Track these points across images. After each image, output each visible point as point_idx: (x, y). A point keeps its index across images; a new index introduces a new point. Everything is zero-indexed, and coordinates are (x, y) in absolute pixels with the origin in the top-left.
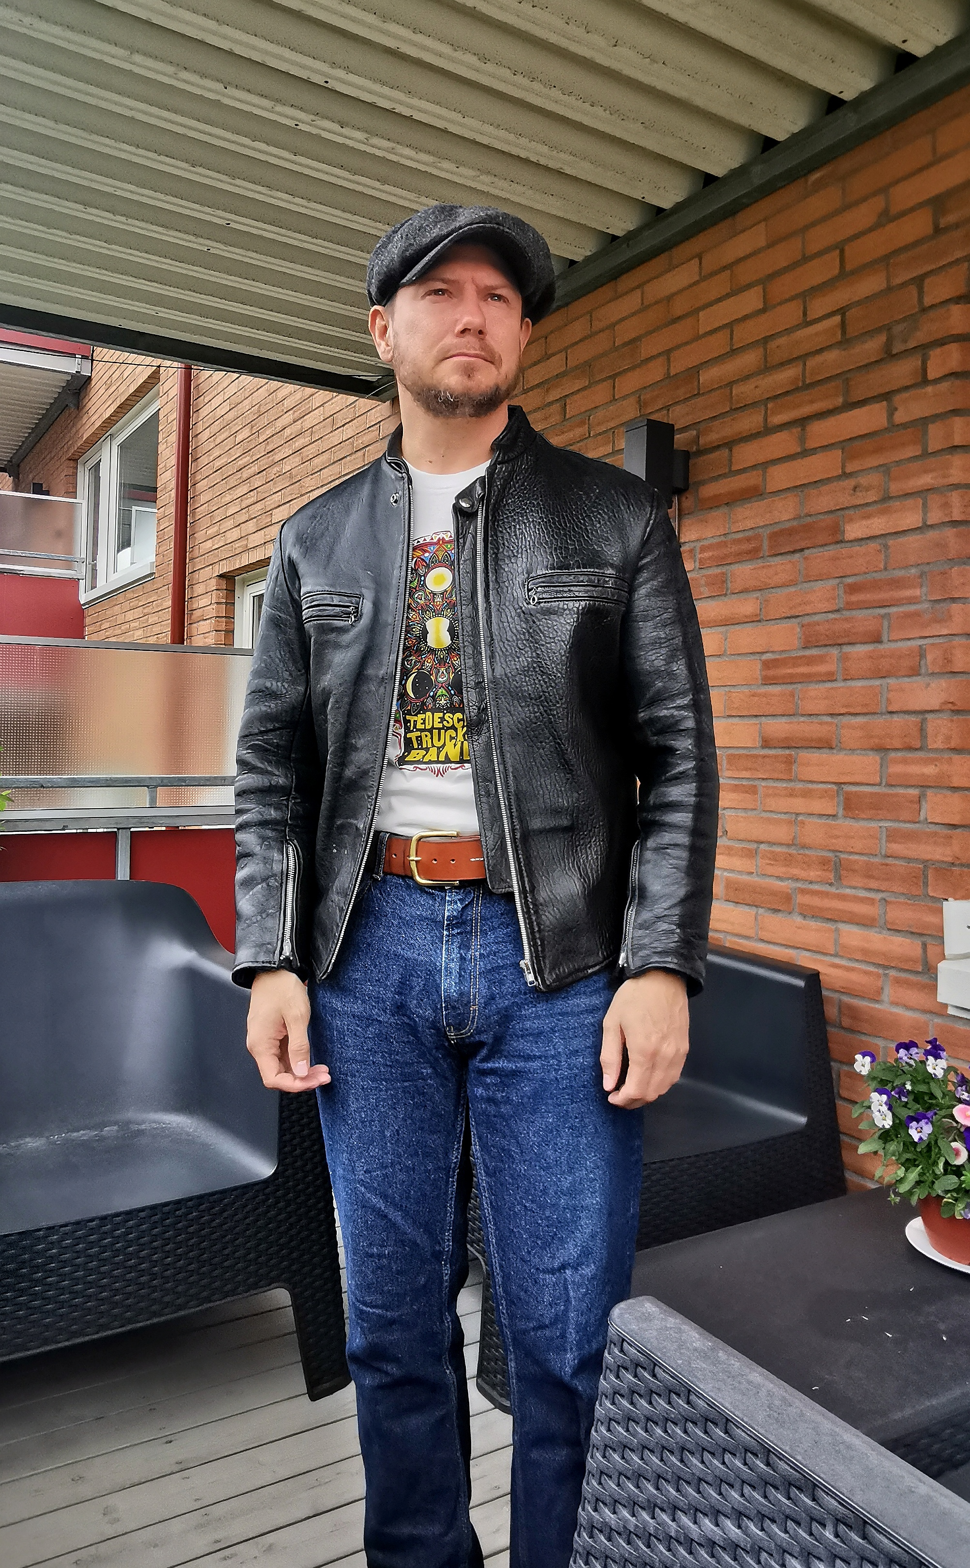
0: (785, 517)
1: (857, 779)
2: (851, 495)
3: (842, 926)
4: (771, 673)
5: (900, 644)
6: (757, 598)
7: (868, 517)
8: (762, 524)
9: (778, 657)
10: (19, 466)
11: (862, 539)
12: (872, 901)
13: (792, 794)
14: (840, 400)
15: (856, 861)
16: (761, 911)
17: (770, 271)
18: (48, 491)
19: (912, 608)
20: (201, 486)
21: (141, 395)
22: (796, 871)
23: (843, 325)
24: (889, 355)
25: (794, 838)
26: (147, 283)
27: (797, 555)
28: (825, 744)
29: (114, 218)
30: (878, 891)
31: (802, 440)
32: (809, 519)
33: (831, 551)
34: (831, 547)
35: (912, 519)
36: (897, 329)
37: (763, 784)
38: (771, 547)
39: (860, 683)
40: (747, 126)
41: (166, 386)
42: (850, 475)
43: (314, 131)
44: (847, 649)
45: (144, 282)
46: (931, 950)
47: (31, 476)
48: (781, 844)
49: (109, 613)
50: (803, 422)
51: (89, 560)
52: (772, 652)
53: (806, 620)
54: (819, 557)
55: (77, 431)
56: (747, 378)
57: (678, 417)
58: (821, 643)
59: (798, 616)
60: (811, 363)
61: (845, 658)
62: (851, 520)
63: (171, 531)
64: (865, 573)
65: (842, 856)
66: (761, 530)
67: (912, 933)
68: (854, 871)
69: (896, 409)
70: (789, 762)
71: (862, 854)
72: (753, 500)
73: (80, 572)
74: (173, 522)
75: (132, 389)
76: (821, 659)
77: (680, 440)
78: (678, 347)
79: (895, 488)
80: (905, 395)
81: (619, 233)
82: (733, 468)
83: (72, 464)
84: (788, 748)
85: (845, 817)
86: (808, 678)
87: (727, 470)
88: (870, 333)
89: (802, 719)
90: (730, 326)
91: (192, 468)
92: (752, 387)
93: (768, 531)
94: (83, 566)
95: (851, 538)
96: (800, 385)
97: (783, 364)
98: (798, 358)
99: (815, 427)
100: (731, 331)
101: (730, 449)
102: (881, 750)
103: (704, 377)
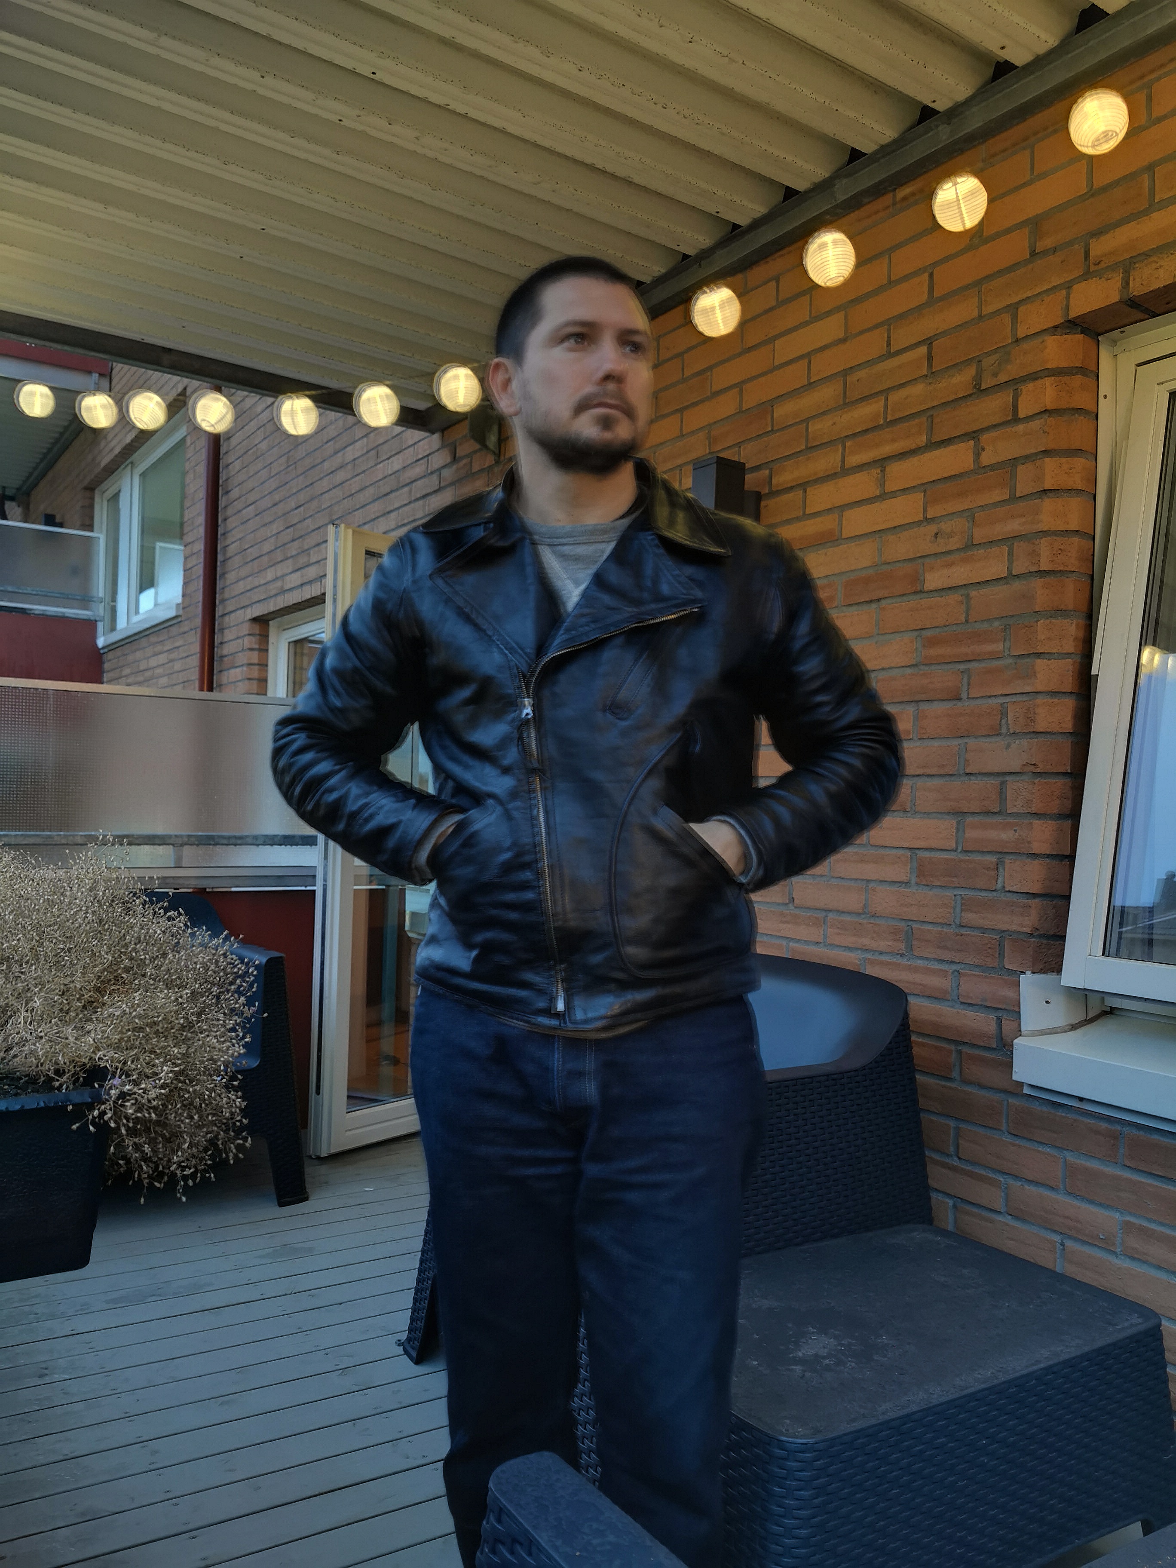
0: (862, 565)
1: (931, 844)
2: (931, 542)
3: (912, 1000)
5: (979, 702)
7: (950, 565)
8: (836, 571)
11: (943, 589)
12: (944, 973)
13: (862, 859)
14: (923, 440)
15: (928, 931)
17: (853, 296)
18: (63, 523)
19: (995, 664)
20: (232, 523)
22: (865, 941)
23: (930, 357)
24: (979, 391)
25: (865, 906)
26: (173, 293)
27: (874, 606)
29: (135, 218)
30: (952, 962)
31: (882, 481)
32: (886, 567)
33: (912, 601)
34: (910, 597)
35: (996, 568)
36: (987, 362)
38: (845, 596)
39: (937, 743)
40: (832, 136)
42: (933, 520)
43: (359, 127)
44: (923, 706)
46: (1007, 1026)
47: (41, 506)
48: (849, 913)
49: (131, 658)
50: (882, 463)
51: (108, 599)
53: (882, 675)
54: (896, 609)
55: (95, 458)
56: (824, 413)
57: (750, 455)
58: (897, 700)
60: (894, 397)
62: (933, 568)
63: (199, 571)
64: (946, 626)
65: (914, 926)
66: (835, 579)
67: (987, 1007)
68: (927, 941)
69: (983, 450)
71: (935, 924)
72: (828, 545)
73: (99, 611)
74: (202, 560)
77: (751, 481)
78: (752, 379)
79: (979, 535)
80: (994, 434)
81: (691, 252)
82: (807, 512)
83: (88, 494)
85: (918, 884)
87: (801, 514)
88: (957, 366)
90: (808, 355)
91: (222, 503)
92: (831, 422)
93: (843, 578)
94: (101, 606)
95: (931, 588)
96: (882, 422)
97: (863, 399)
98: (881, 392)
99: (895, 469)
100: (810, 362)
101: (805, 491)
102: (958, 814)
103: (779, 412)
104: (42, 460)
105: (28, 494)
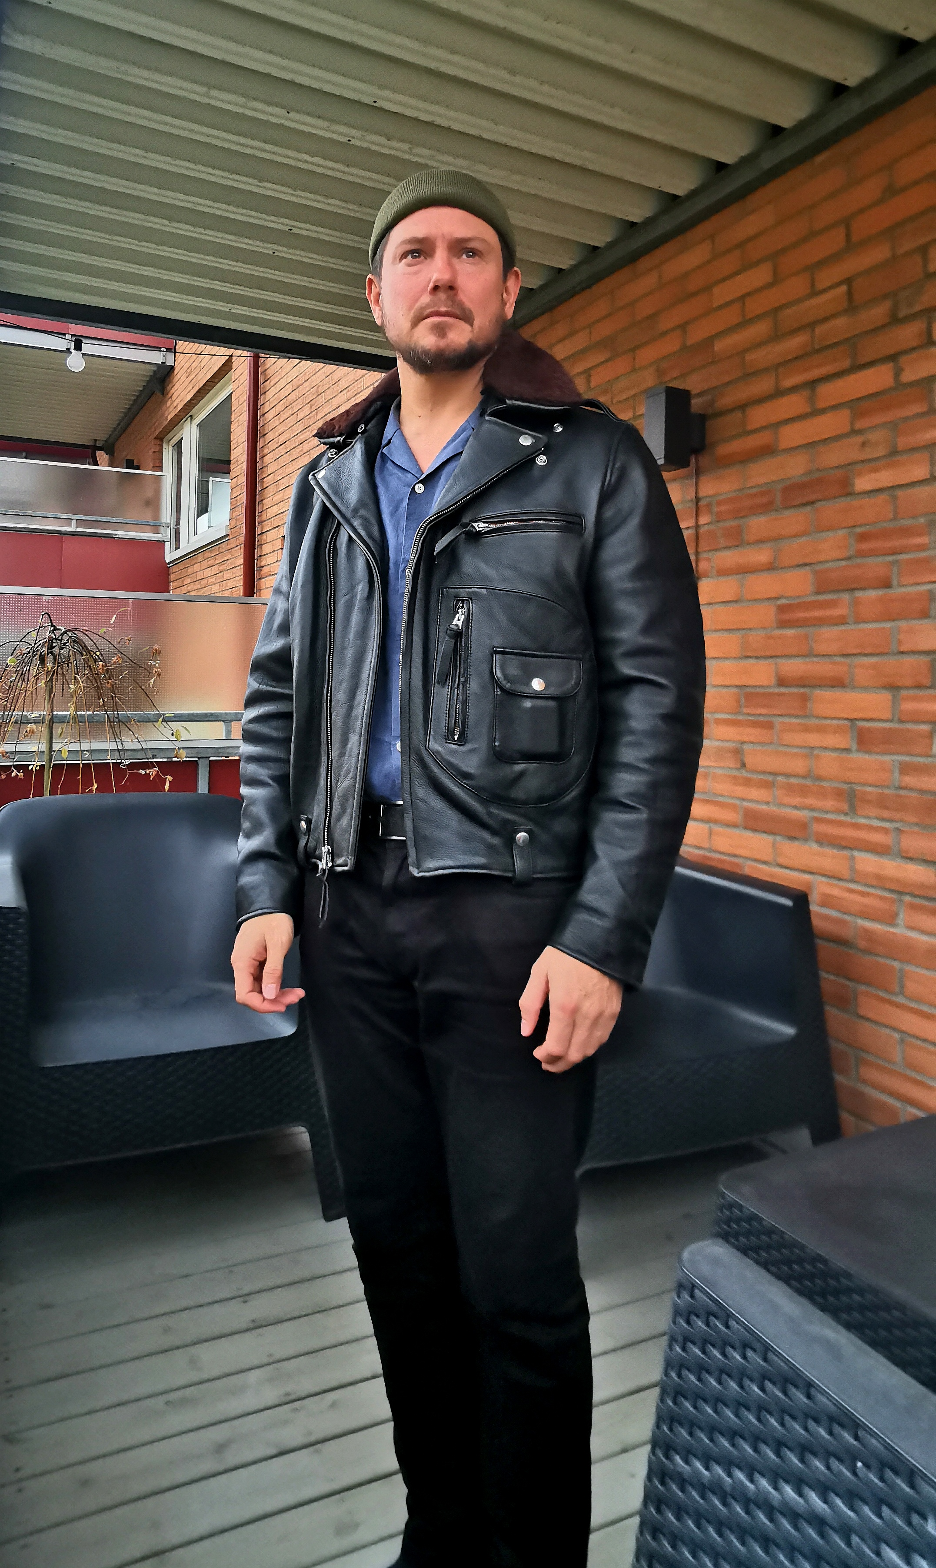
0: (797, 472)
1: (870, 715)
2: (859, 451)
3: (856, 854)
4: (786, 616)
5: (909, 589)
6: (772, 548)
7: (875, 470)
8: (775, 479)
9: (791, 602)
11: (871, 491)
12: (886, 831)
13: (806, 729)
14: (847, 363)
15: (870, 793)
16: (778, 838)
17: (779, 247)
18: (140, 466)
19: (922, 555)
20: (267, 459)
21: (216, 380)
22: (810, 801)
23: (850, 294)
24: (895, 320)
25: (810, 771)
27: (808, 509)
28: (838, 683)
29: (194, 229)
30: (891, 820)
31: (811, 400)
32: (819, 474)
33: (842, 502)
34: (843, 499)
35: (920, 472)
36: (903, 295)
37: (780, 719)
38: (783, 501)
39: (870, 626)
40: (755, 116)
41: (238, 373)
42: (860, 432)
43: (365, 145)
44: (859, 594)
47: (124, 454)
48: (795, 776)
49: (190, 570)
50: (812, 384)
51: (173, 525)
52: (785, 597)
53: (819, 567)
54: (831, 509)
55: (163, 415)
56: (759, 345)
57: (693, 383)
58: (834, 589)
59: (811, 564)
60: (819, 329)
61: (856, 603)
62: (860, 474)
63: (242, 499)
64: (875, 523)
65: (856, 787)
66: (774, 485)
68: (869, 802)
69: (902, 370)
70: (804, 698)
71: (876, 786)
72: (765, 457)
73: (165, 535)
74: (245, 491)
75: (209, 376)
76: (833, 604)
77: (696, 404)
78: (693, 320)
79: (902, 442)
80: (911, 356)
81: (638, 220)
82: (747, 429)
83: (158, 442)
84: (804, 686)
85: (858, 750)
86: (820, 622)
87: (741, 431)
88: (876, 300)
89: (815, 659)
90: (741, 298)
91: (260, 444)
92: (764, 353)
93: (781, 486)
94: (168, 530)
95: (861, 491)
96: (809, 350)
97: (793, 332)
98: (807, 325)
99: (824, 389)
100: (744, 304)
101: (744, 412)
102: (893, 688)
103: (719, 346)
104: (123, 419)
105: (113, 445)
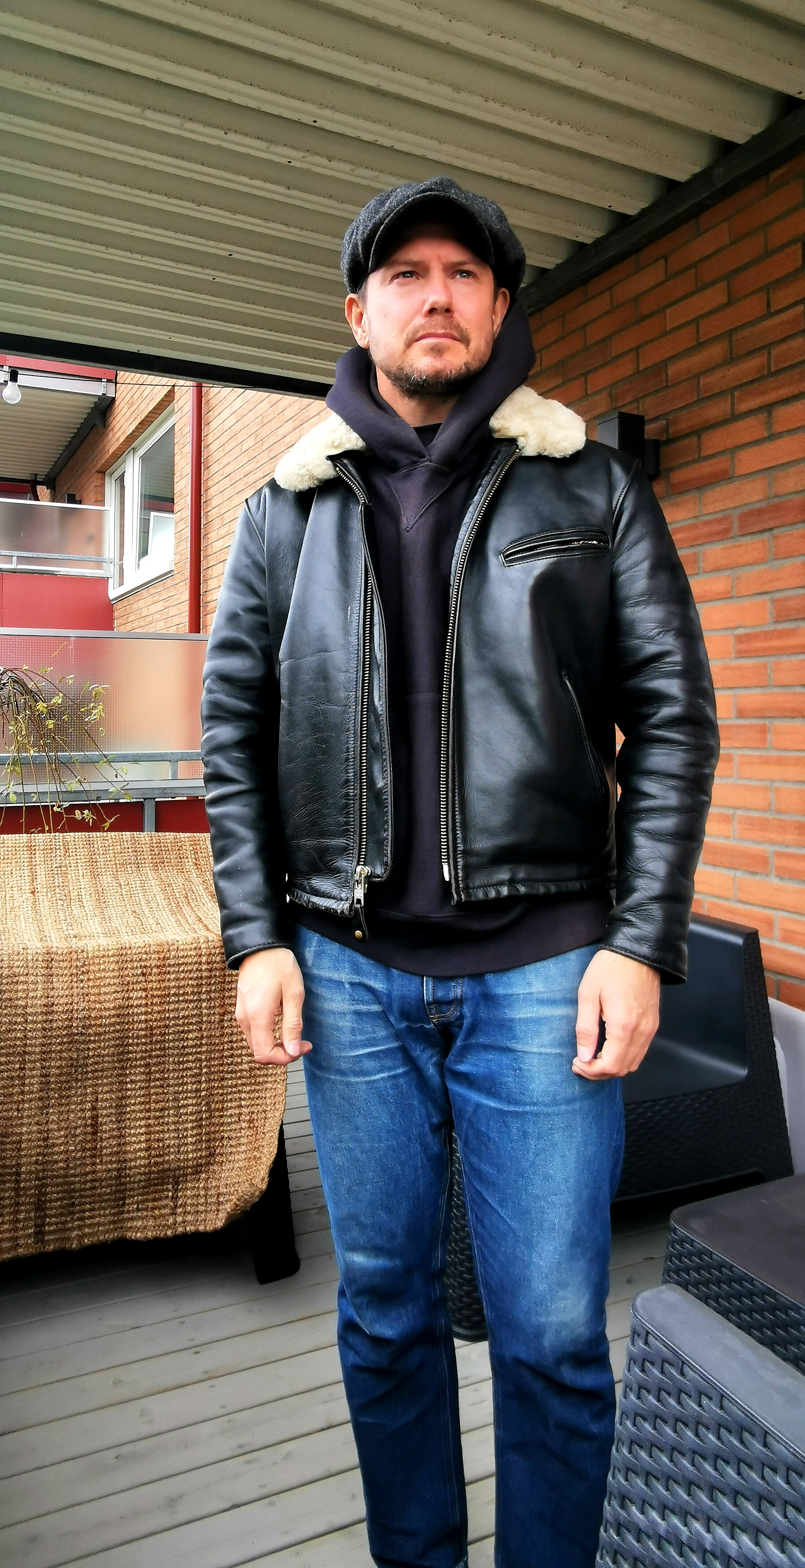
0: (756, 498)
4: (744, 647)
6: (728, 577)
8: (731, 506)
9: (749, 631)
10: (55, 479)
13: (766, 761)
16: (739, 874)
17: (734, 267)
18: (80, 501)
20: (212, 492)
21: (159, 412)
22: (772, 835)
25: (770, 804)
26: (161, 311)
27: (767, 535)
28: (799, 713)
29: (132, 256)
31: (769, 424)
32: (776, 500)
33: (800, 529)
37: (739, 752)
38: (741, 527)
41: (181, 403)
43: (307, 167)
45: (158, 311)
47: (65, 488)
48: (756, 810)
49: (135, 607)
50: (768, 408)
51: (117, 559)
55: (103, 448)
56: (714, 368)
57: (648, 408)
58: (791, 618)
60: (776, 351)
63: (187, 533)
66: (730, 512)
72: (723, 482)
73: (108, 571)
74: (189, 525)
75: (151, 408)
77: (651, 430)
78: (646, 343)
81: (589, 241)
82: (703, 454)
83: (100, 475)
86: (781, 651)
87: (697, 457)
90: (696, 320)
91: (205, 477)
92: (719, 376)
93: (738, 512)
94: (112, 566)
96: (766, 373)
97: (749, 354)
98: (763, 347)
99: (782, 412)
100: (698, 327)
101: (699, 437)
103: (672, 370)
104: (65, 452)
